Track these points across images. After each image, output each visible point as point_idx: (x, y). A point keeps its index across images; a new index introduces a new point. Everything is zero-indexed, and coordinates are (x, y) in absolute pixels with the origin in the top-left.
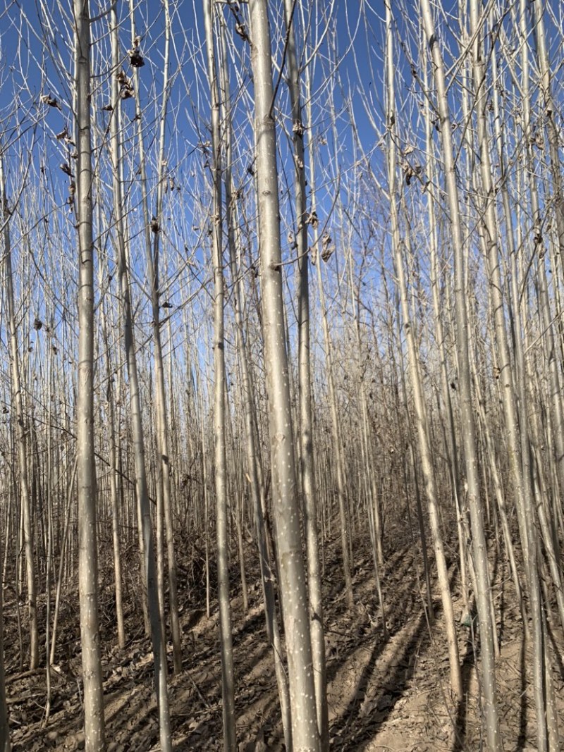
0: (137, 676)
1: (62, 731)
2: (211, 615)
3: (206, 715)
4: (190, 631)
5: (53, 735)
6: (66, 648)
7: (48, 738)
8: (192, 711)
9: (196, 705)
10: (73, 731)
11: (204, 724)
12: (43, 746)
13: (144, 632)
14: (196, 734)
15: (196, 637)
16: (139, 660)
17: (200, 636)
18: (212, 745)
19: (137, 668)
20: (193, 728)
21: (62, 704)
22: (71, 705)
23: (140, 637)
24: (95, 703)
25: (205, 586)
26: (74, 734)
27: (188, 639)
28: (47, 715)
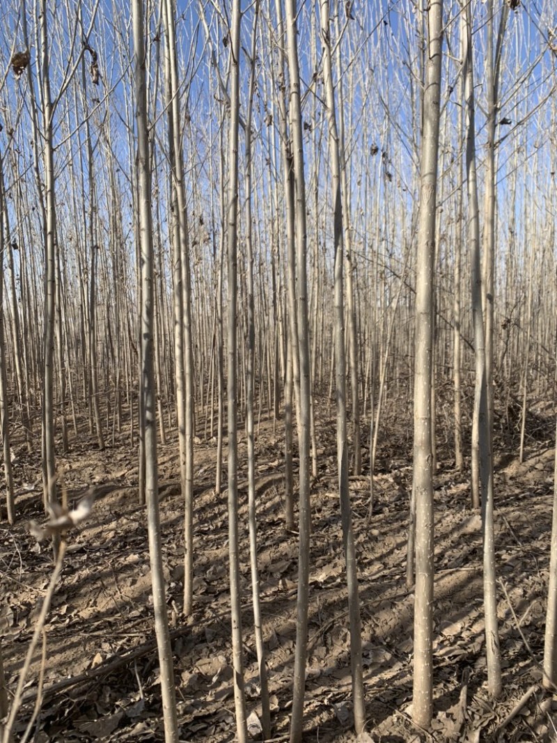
0: (449, 502)
1: (382, 531)
2: (524, 460)
3: (518, 551)
4: (501, 472)
5: (375, 532)
6: (384, 463)
7: (371, 534)
8: (503, 543)
9: (508, 539)
10: (391, 533)
11: (517, 558)
12: (367, 539)
13: (454, 464)
14: (509, 565)
15: (508, 479)
16: (449, 488)
17: (511, 478)
18: (526, 580)
19: (448, 494)
20: (505, 560)
21: (381, 509)
22: (390, 511)
23: (452, 468)
24: (427, 516)
25: (520, 432)
26: (393, 536)
27: (499, 479)
28: (370, 515)
